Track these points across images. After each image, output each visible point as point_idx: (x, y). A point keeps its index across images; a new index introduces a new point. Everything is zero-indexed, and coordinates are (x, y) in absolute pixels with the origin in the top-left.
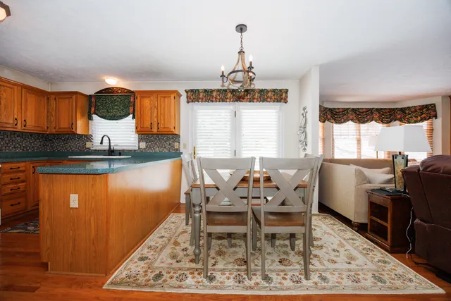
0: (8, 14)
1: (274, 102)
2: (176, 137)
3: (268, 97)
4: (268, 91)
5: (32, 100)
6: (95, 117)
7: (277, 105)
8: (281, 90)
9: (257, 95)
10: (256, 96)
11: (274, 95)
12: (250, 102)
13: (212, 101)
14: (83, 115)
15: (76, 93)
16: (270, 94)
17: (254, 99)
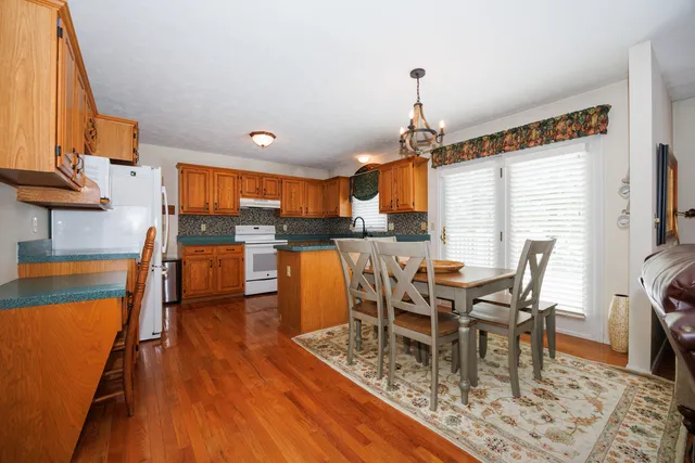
0: (274, 137)
1: (571, 138)
2: (423, 215)
3: (557, 133)
4: (555, 122)
5: (312, 190)
6: (354, 198)
7: (580, 142)
8: (585, 112)
9: (535, 134)
10: (533, 137)
11: (570, 125)
12: (522, 148)
13: (463, 160)
14: (345, 199)
15: (338, 177)
16: (560, 127)
17: (529, 141)
